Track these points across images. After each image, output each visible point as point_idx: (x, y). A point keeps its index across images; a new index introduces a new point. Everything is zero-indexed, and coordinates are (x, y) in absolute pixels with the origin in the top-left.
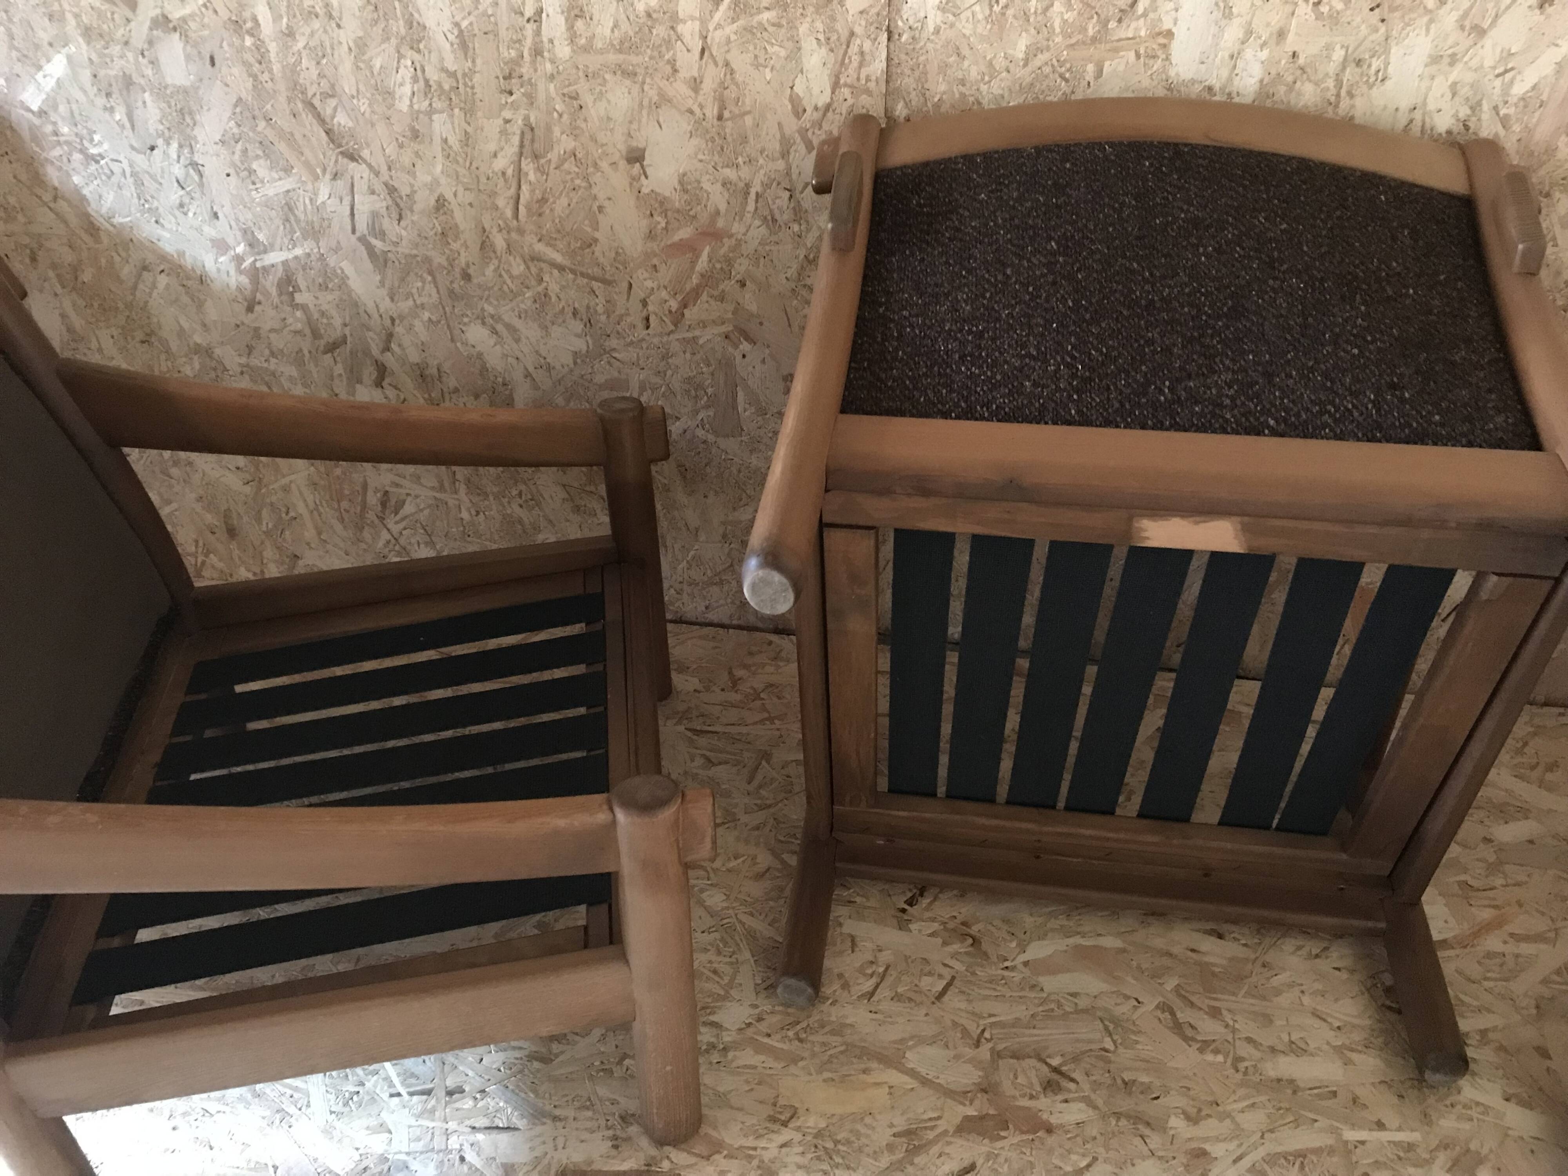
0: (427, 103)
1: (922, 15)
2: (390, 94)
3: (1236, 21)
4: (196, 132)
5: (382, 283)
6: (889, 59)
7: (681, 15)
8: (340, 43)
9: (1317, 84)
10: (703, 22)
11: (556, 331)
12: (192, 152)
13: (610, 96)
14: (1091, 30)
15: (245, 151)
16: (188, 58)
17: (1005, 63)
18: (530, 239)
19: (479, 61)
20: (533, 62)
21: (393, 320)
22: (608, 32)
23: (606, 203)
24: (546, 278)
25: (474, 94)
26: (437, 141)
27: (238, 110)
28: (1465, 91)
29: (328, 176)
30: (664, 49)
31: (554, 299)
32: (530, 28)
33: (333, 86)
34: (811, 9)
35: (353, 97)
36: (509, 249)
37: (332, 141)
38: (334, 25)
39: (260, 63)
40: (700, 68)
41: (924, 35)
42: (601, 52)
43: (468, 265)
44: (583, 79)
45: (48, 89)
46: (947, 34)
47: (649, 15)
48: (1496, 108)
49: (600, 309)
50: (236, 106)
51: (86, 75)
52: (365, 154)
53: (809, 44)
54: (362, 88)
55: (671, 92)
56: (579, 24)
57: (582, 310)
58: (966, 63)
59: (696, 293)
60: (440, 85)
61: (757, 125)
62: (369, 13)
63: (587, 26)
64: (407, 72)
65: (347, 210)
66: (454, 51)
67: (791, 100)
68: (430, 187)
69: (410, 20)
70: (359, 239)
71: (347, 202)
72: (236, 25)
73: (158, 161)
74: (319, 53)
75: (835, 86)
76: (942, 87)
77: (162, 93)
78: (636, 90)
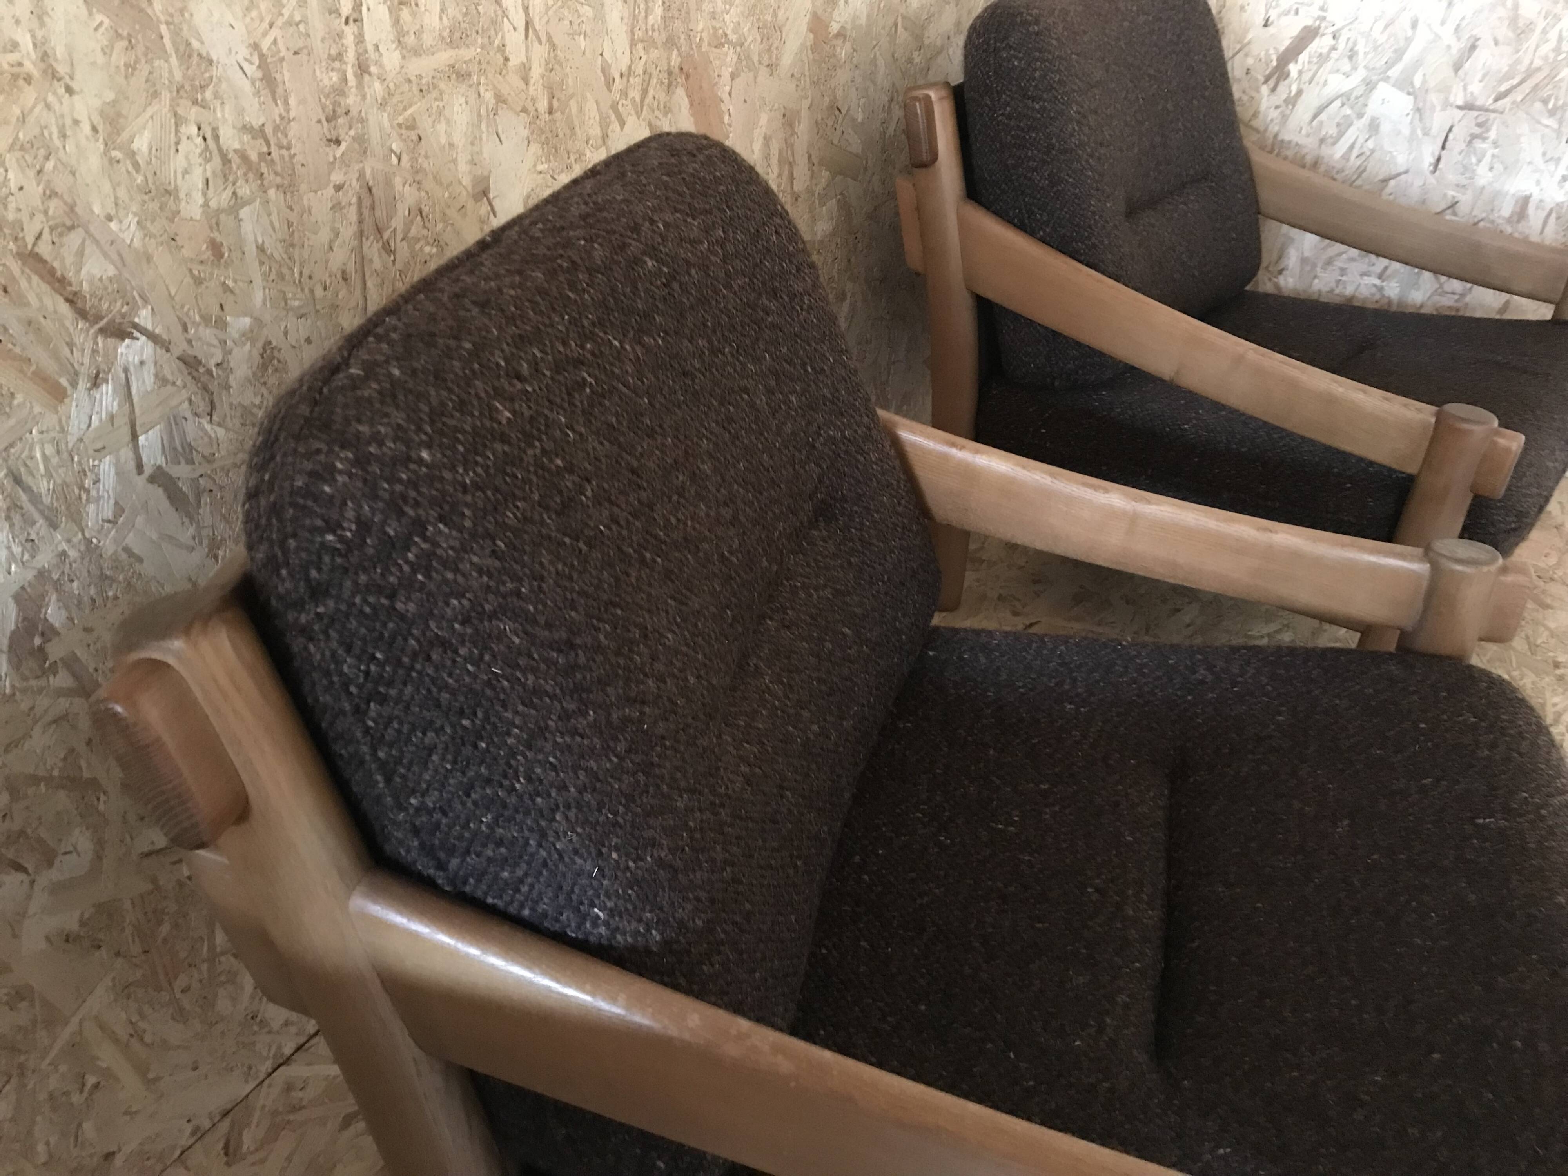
0: (229, 192)
2: (170, 192)
5: (197, 538)
8: (76, 122)
13: (448, 112)
19: (292, 101)
20: (360, 85)
22: (436, 20)
25: (292, 157)
26: (251, 250)
29: (83, 384)
30: (492, 33)
32: (350, 31)
33: (72, 208)
35: (110, 219)
37: (82, 314)
38: (61, 90)
40: (527, 50)
42: (432, 51)
44: (417, 97)
52: (143, 316)
54: (123, 196)
55: (505, 90)
56: (405, 14)
60: (243, 156)
61: (581, 109)
62: (119, 57)
63: (414, 14)
64: (192, 147)
65: (126, 430)
66: (257, 93)
67: (603, 71)
68: (248, 336)
69: (186, 54)
70: (152, 480)
71: (122, 422)
74: (39, 151)
75: (632, 43)
76: (701, 25)
78: (472, 96)
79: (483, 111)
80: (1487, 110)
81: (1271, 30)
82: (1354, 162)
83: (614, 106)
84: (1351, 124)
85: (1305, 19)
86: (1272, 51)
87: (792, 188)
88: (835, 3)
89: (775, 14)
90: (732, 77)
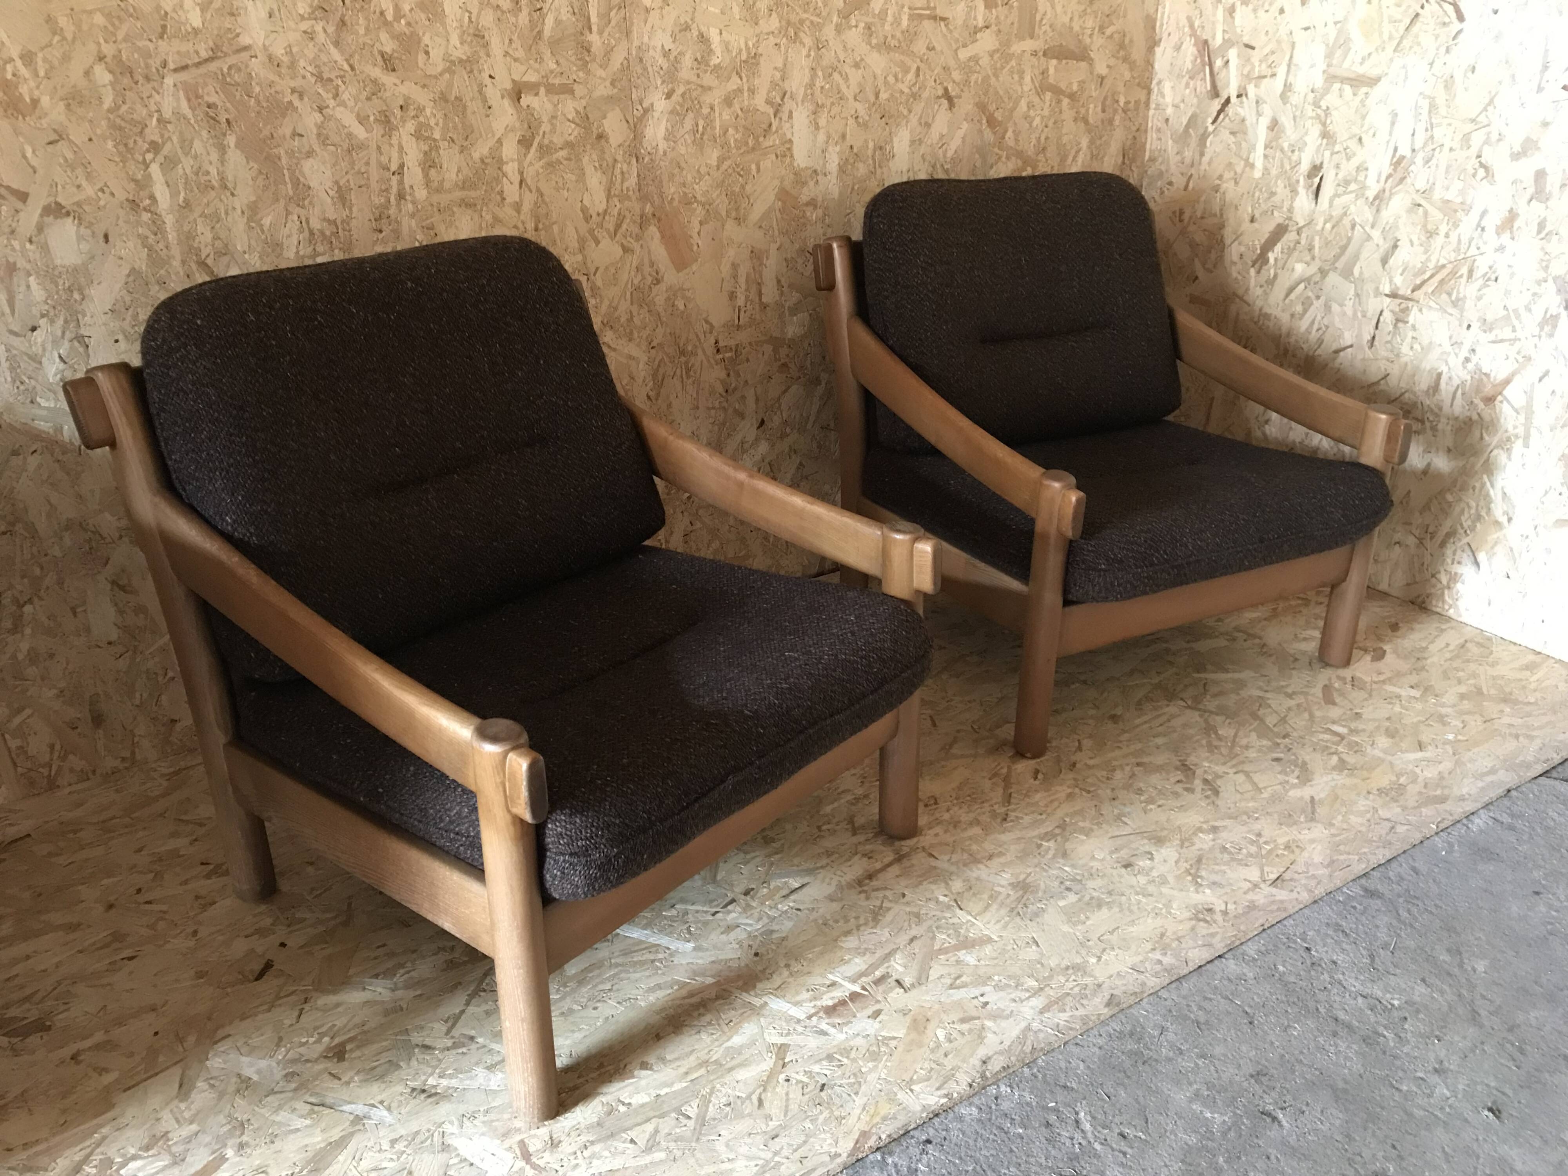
0: (312, 247)
1: (654, 144)
2: (279, 245)
3: (822, 131)
4: (84, 306)
6: (639, 175)
7: (505, 159)
8: (234, 209)
9: (864, 162)
10: (520, 163)
12: (78, 326)
13: (457, 223)
14: (751, 142)
15: (136, 316)
16: (80, 238)
17: (706, 170)
19: (355, 209)
20: (398, 205)
22: (454, 176)
25: (351, 236)
27: (131, 278)
28: (928, 158)
30: (494, 184)
32: (395, 180)
33: (226, 245)
34: (588, 147)
35: (245, 252)
38: (228, 194)
39: (156, 234)
40: (520, 195)
41: (658, 158)
42: (450, 191)
44: (437, 213)
46: (671, 155)
47: (482, 161)
48: (942, 166)
50: (128, 275)
53: (589, 170)
54: (253, 243)
55: (501, 215)
56: (433, 172)
58: (684, 172)
60: (322, 233)
61: (562, 231)
62: (260, 181)
63: (439, 173)
64: (293, 224)
66: (334, 204)
67: (582, 210)
69: (296, 183)
72: (134, 204)
73: (39, 340)
74: (214, 219)
75: (609, 197)
76: (672, 190)
77: (50, 274)
78: (476, 216)
79: (484, 225)
80: (1407, 299)
81: (1256, 225)
82: (1314, 335)
83: (591, 231)
84: (1312, 304)
85: (1278, 217)
86: (1257, 242)
87: (760, 300)
88: (805, 183)
89: (743, 187)
90: (701, 223)
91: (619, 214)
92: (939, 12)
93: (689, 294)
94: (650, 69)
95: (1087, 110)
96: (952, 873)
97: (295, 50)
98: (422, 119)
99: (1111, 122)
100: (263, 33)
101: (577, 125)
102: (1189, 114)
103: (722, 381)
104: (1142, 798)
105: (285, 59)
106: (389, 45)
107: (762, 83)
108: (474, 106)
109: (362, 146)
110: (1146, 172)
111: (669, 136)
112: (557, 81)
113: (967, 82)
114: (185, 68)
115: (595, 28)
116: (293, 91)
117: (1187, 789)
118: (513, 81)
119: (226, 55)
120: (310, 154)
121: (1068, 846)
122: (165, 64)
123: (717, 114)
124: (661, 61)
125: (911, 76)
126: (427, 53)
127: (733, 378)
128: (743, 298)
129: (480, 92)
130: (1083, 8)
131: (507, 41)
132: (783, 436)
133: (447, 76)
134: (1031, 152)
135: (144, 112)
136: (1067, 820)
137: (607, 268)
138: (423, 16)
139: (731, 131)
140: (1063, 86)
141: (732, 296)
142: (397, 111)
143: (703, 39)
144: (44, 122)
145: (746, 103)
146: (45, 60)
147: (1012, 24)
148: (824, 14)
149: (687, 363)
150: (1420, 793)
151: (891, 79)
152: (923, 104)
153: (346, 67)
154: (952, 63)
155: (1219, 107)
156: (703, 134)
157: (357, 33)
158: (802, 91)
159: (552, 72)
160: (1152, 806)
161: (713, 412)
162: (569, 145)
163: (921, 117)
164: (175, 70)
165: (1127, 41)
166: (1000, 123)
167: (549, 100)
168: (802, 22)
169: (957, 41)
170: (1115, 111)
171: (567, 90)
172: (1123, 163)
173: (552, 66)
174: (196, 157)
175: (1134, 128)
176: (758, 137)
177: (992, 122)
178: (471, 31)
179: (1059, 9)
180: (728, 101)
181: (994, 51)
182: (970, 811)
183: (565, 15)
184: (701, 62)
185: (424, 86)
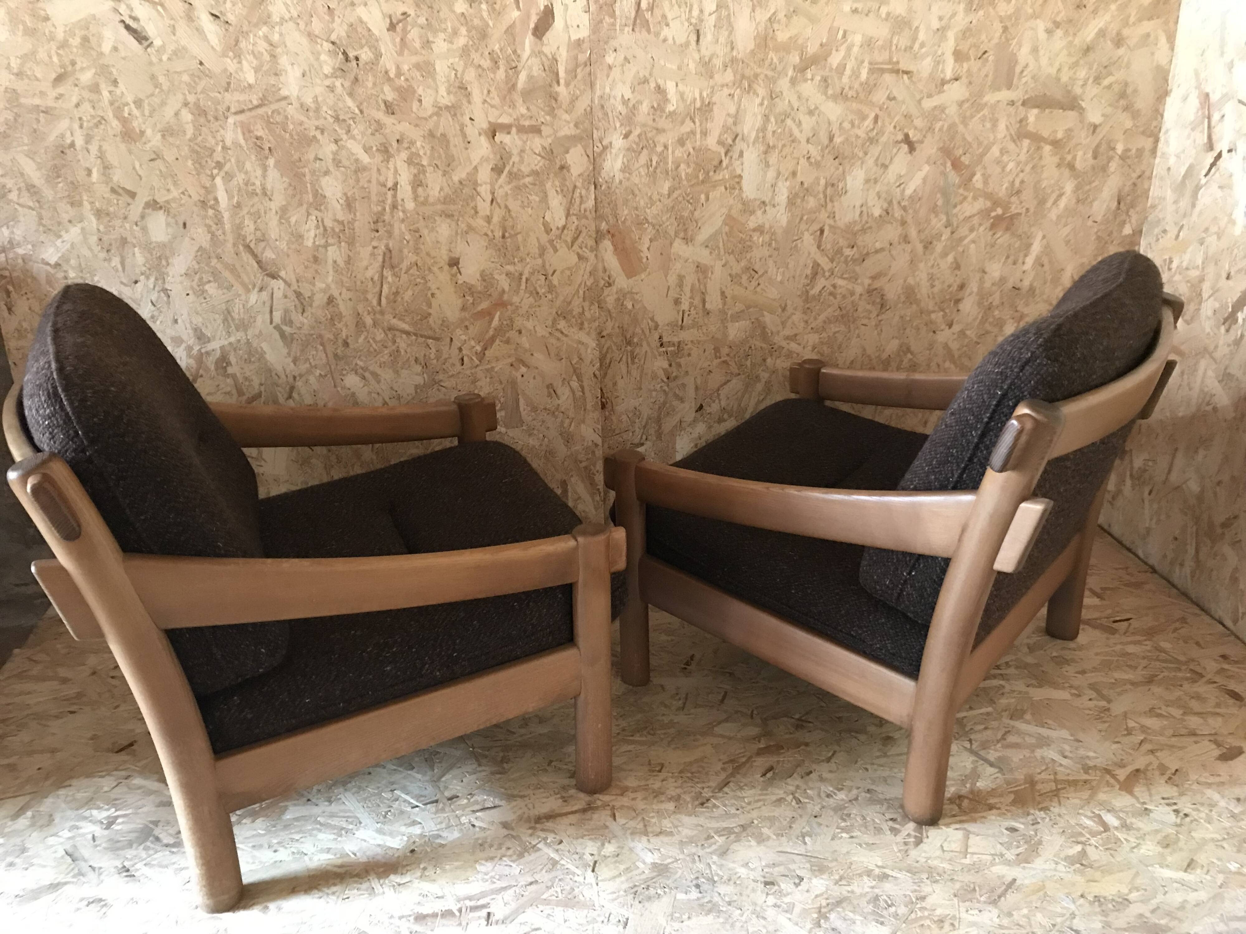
0: (324, 240)
1: (611, 175)
2: (301, 237)
3: (772, 168)
4: (169, 268)
5: (289, 354)
6: (596, 199)
7: (479, 182)
8: (271, 209)
9: (815, 197)
10: (492, 185)
11: (404, 373)
12: (164, 283)
13: (438, 229)
14: (701, 176)
15: (201, 279)
16: (168, 225)
17: (658, 197)
18: (388, 316)
19: (358, 214)
20: (392, 213)
21: (295, 378)
22: (437, 194)
23: (436, 291)
24: (398, 340)
25: (354, 233)
26: (330, 262)
27: (199, 254)
28: (884, 195)
29: (256, 290)
30: (470, 201)
31: (403, 352)
32: (390, 194)
33: (264, 235)
34: (552, 175)
35: (277, 240)
36: (375, 324)
37: (261, 267)
38: (267, 199)
39: (217, 225)
40: (491, 210)
41: (614, 185)
42: (433, 204)
43: (347, 337)
44: (422, 221)
45: (63, 250)
46: (625, 184)
47: (461, 183)
48: (899, 203)
49: (432, 356)
50: (198, 252)
51: (94, 239)
52: (283, 274)
53: (552, 193)
54: (283, 234)
55: (473, 223)
56: (420, 190)
57: (421, 359)
58: (638, 199)
59: (492, 340)
60: (333, 229)
61: (524, 240)
62: (290, 191)
63: (424, 190)
64: (312, 222)
65: (268, 309)
66: (343, 210)
67: (544, 224)
68: (324, 291)
69: (316, 194)
70: (275, 328)
71: (268, 305)
72: (203, 203)
73: (139, 290)
74: (256, 216)
75: (568, 215)
76: (626, 212)
77: (148, 247)
78: (453, 224)
79: (459, 232)
81: (1231, 282)
83: (551, 242)
86: (1229, 300)
87: (704, 306)
88: (753, 212)
89: (692, 213)
90: (651, 240)
91: (577, 229)
92: (903, 66)
93: (637, 297)
94: (610, 114)
95: (1074, 158)
96: (615, 837)
97: (320, 99)
98: (413, 150)
99: (1104, 169)
100: (297, 88)
101: (543, 157)
102: (1187, 165)
103: (664, 370)
104: (843, 824)
105: (313, 106)
106: (390, 95)
107: (715, 128)
108: (456, 141)
109: (365, 169)
110: (1146, 218)
111: (625, 169)
112: (527, 123)
113: (930, 129)
114: (242, 111)
115: (562, 81)
116: (317, 128)
117: (892, 829)
118: (489, 122)
119: (271, 103)
120: (327, 173)
121: (735, 846)
122: (228, 109)
123: (670, 151)
124: (620, 108)
125: (869, 122)
126: (420, 101)
127: (674, 368)
128: (687, 304)
129: (462, 130)
130: (1074, 59)
131: (485, 92)
132: (720, 420)
133: (435, 118)
134: (1002, 192)
135: (213, 142)
136: (756, 822)
137: (562, 272)
138: (418, 74)
139: (683, 166)
140: (1045, 134)
141: (677, 302)
142: (395, 144)
143: (659, 90)
144: (148, 146)
145: (698, 143)
146: (149, 104)
147: (986, 76)
148: (779, 68)
149: (632, 352)
150: (1141, 916)
151: (846, 125)
152: (880, 148)
153: (357, 111)
154: (914, 111)
155: (1212, 160)
156: (656, 168)
157: (366, 87)
158: (753, 135)
159: (522, 116)
160: (844, 835)
161: (654, 394)
162: (535, 173)
163: (877, 159)
164: (236, 113)
165: (1129, 91)
166: (967, 167)
167: (520, 139)
168: (756, 76)
169: (922, 91)
170: (1110, 159)
171: (536, 130)
172: (1118, 208)
173: (523, 110)
174: (246, 173)
175: (1134, 175)
176: (708, 173)
177: (956, 165)
178: (457, 84)
179: (1044, 61)
180: (681, 142)
181: (963, 102)
182: (681, 787)
183: (536, 71)
184: (658, 109)
185: (416, 125)
